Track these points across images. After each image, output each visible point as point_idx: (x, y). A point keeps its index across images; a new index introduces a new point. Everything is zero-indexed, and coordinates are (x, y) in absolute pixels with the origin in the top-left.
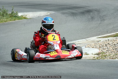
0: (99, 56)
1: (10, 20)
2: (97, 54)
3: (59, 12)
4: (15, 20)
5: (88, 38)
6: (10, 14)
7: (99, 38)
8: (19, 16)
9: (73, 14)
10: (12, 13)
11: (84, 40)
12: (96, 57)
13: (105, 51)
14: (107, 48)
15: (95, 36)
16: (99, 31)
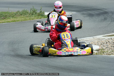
0: (99, 52)
1: (37, 18)
2: (97, 50)
3: (79, 13)
4: (41, 18)
5: (95, 36)
6: (38, 13)
7: (105, 36)
8: (46, 15)
9: (91, 15)
10: (40, 12)
11: (91, 37)
12: (95, 53)
13: (104, 48)
14: (107, 45)
15: (102, 35)
16: (106, 31)
